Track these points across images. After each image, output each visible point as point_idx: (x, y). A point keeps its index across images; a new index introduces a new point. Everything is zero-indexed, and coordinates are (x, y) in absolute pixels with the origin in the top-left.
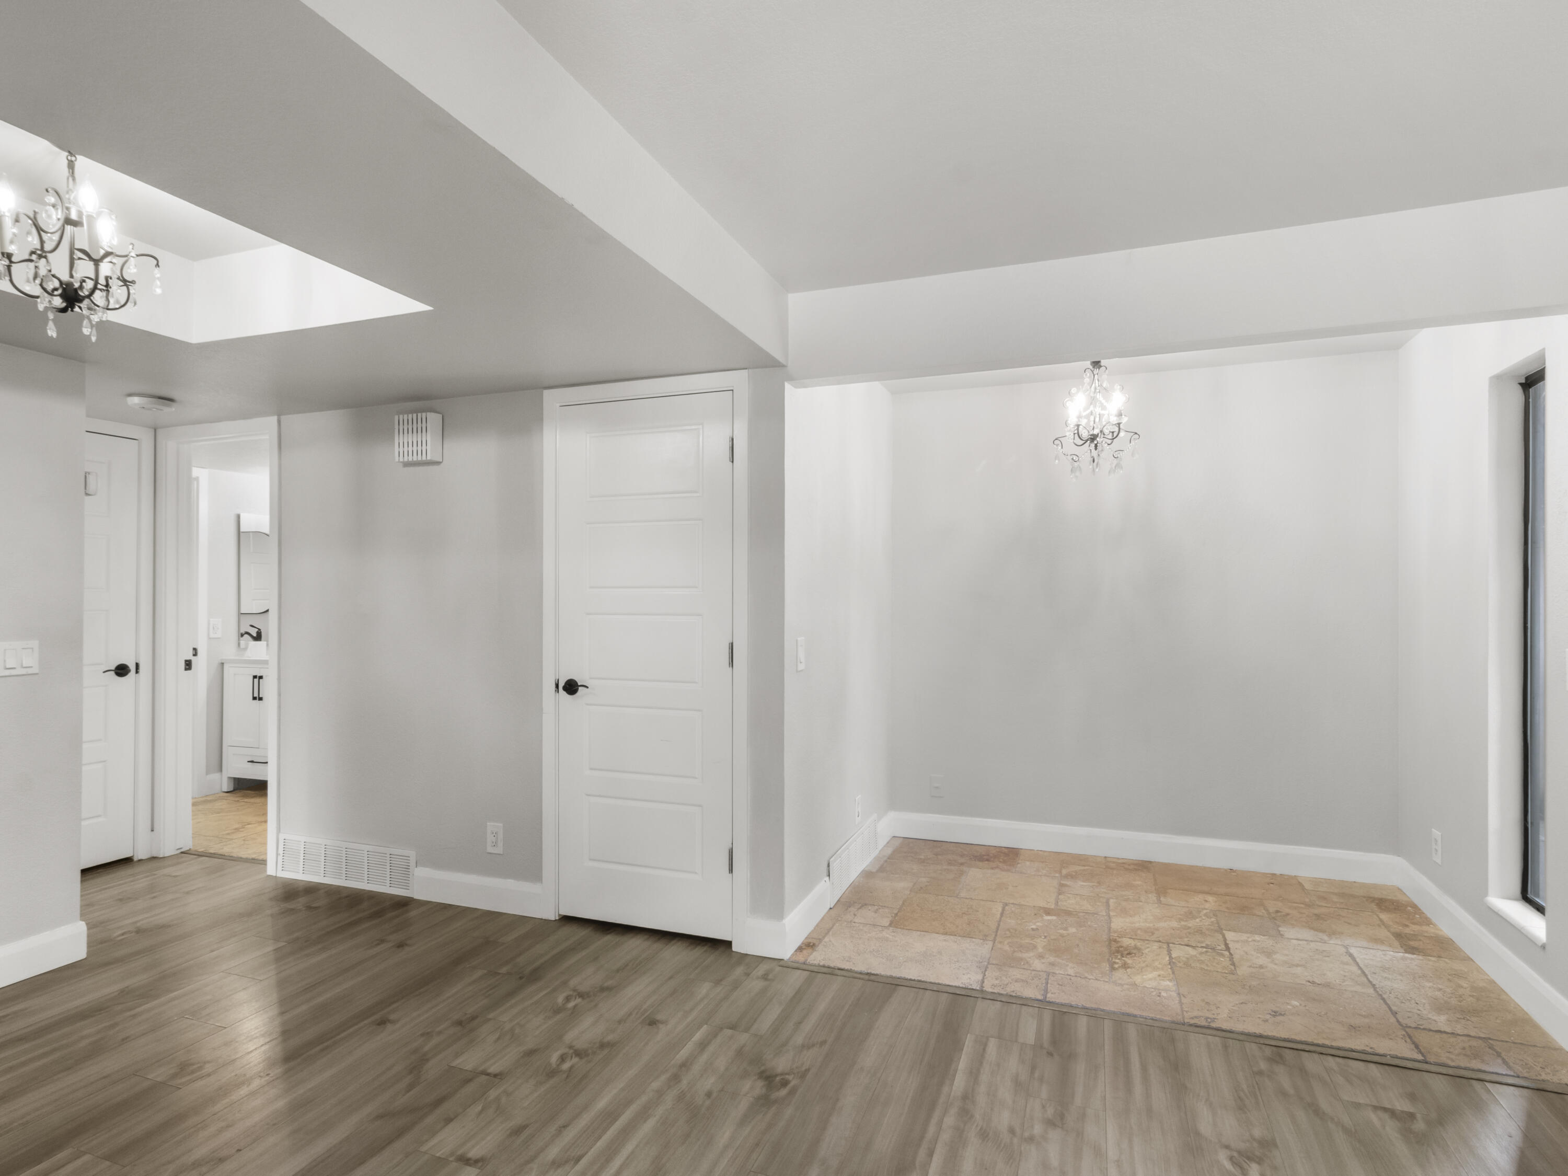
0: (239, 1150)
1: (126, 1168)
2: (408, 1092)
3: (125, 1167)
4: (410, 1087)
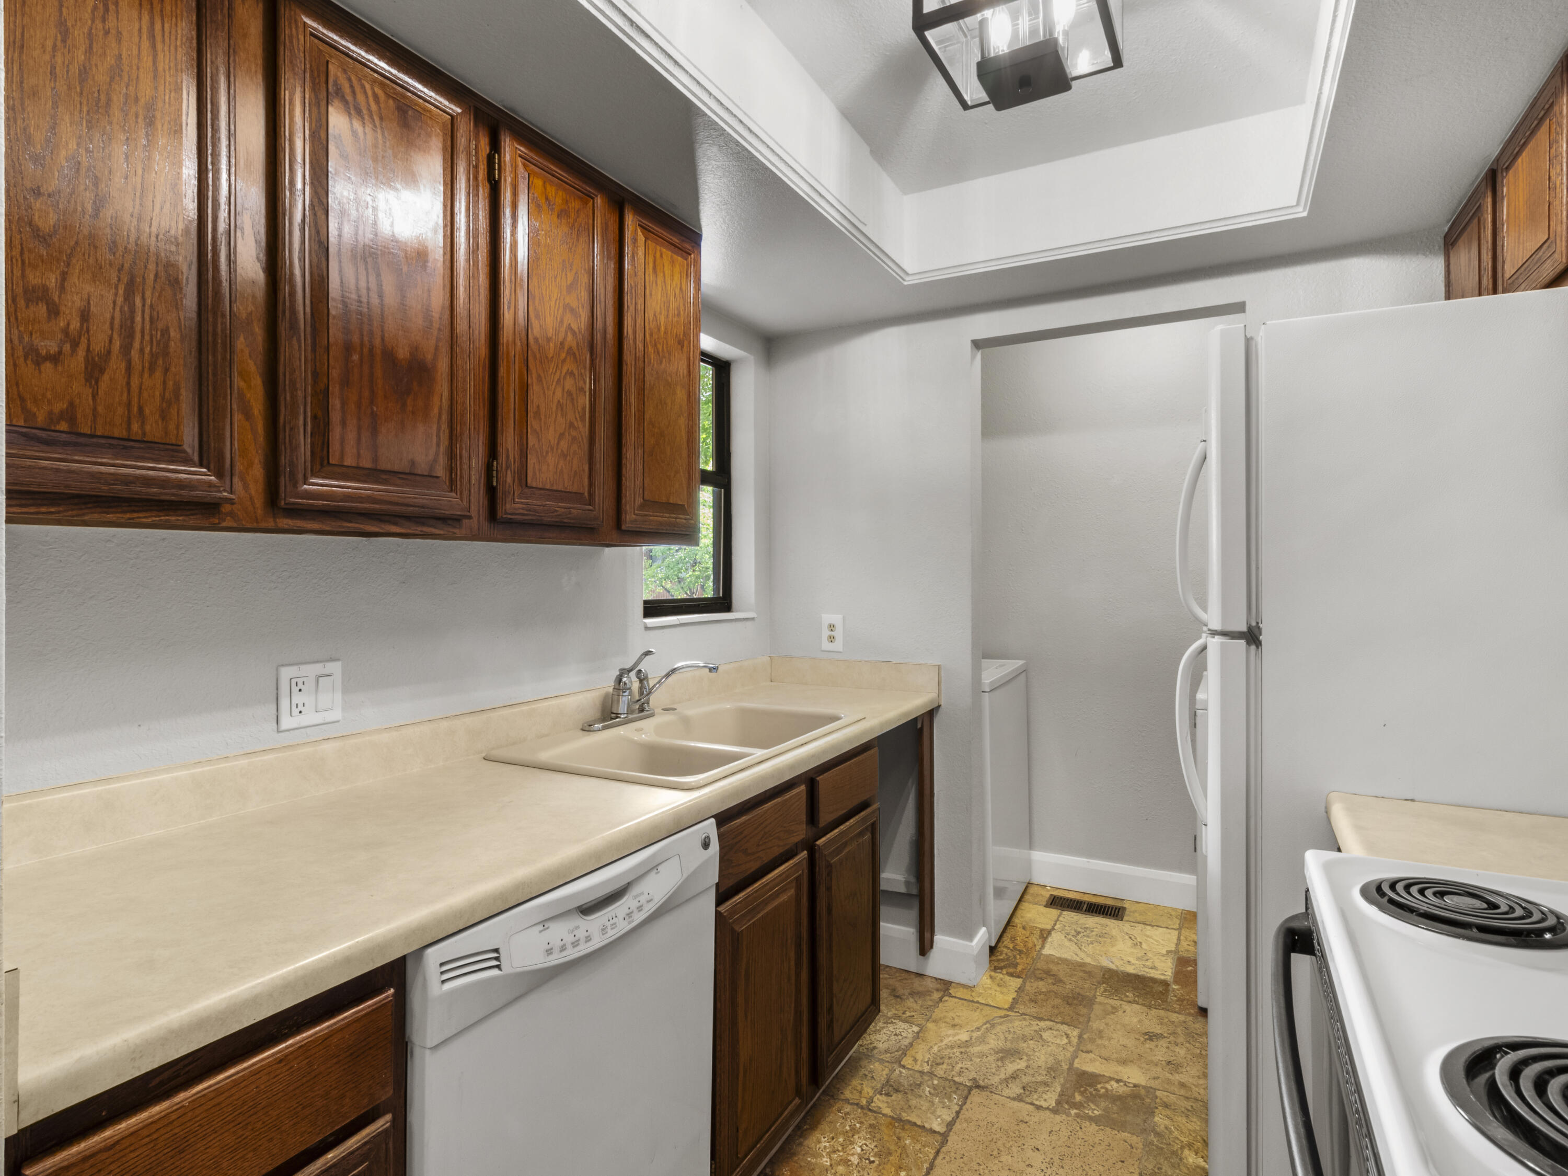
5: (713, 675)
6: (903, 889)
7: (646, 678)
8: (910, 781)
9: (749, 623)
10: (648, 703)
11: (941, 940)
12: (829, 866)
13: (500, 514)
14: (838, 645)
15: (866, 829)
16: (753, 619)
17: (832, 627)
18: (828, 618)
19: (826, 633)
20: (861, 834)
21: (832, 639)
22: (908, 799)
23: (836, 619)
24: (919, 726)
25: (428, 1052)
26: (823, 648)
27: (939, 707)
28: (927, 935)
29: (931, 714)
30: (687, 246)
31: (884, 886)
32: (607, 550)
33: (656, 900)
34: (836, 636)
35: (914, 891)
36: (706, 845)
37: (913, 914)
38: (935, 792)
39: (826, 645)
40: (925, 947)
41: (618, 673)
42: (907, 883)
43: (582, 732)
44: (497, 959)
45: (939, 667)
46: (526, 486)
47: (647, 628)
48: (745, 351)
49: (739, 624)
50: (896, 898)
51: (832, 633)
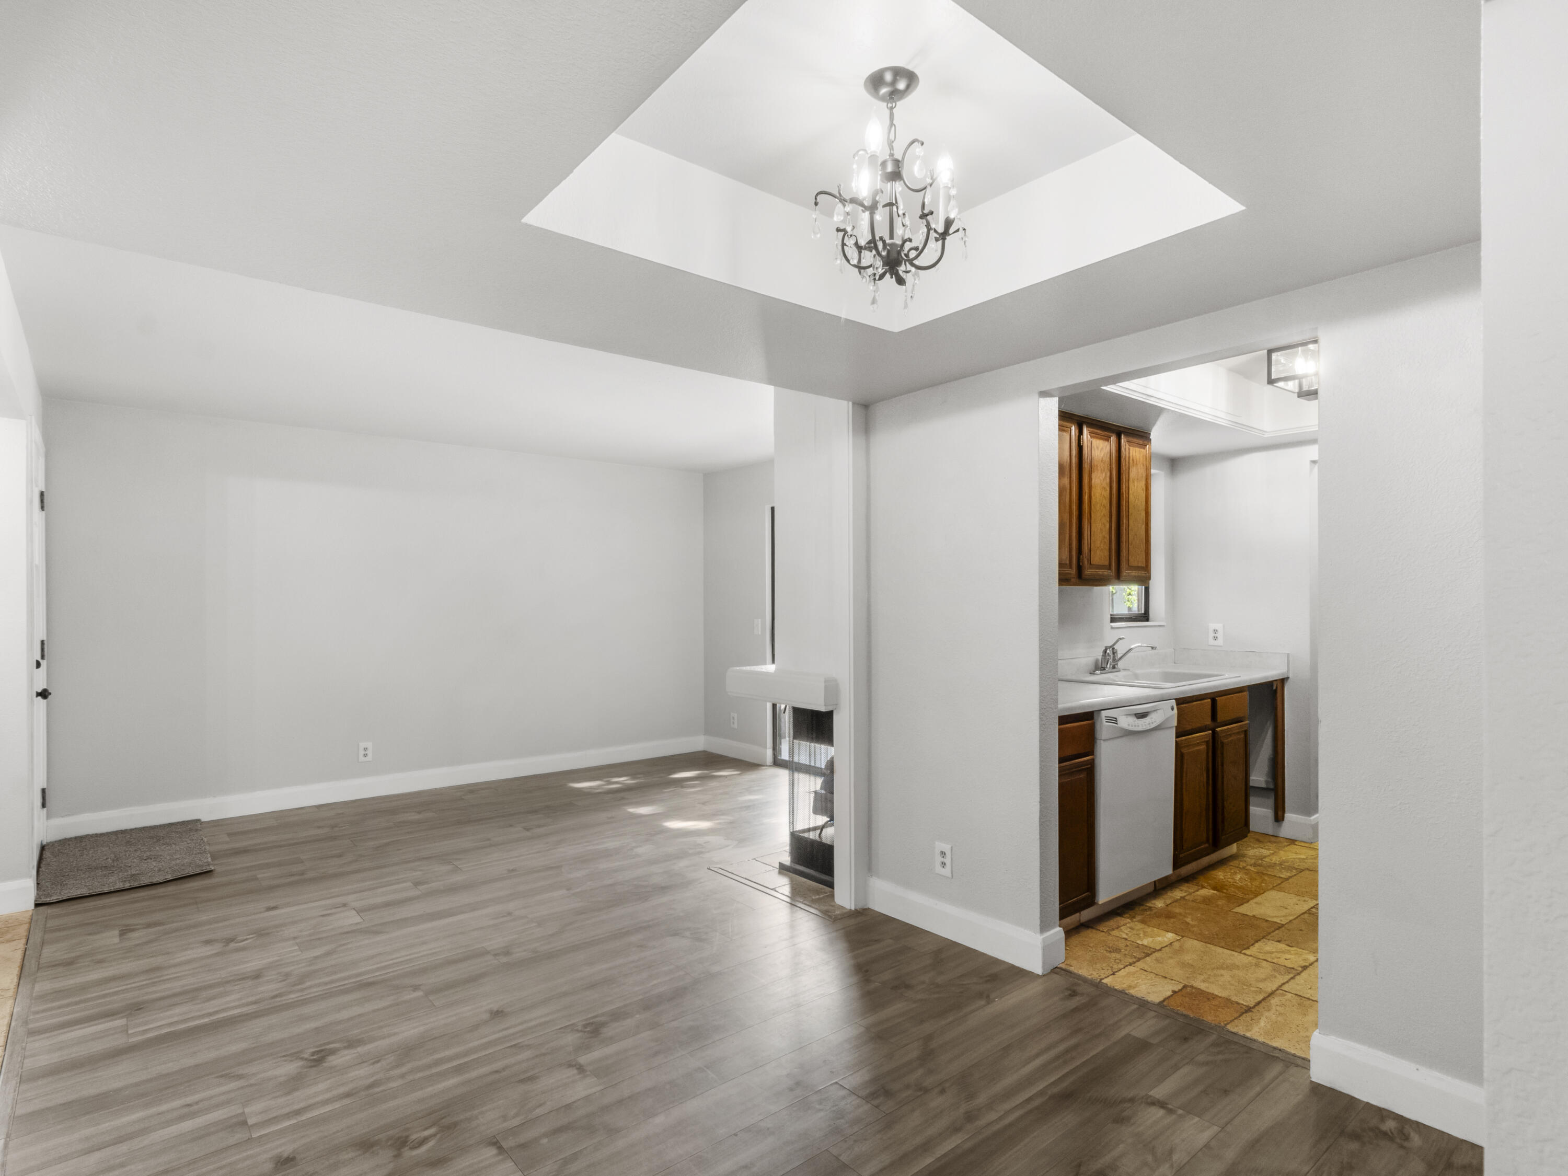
0: (736, 1135)
1: (825, 1149)
2: (581, 1151)
3: (827, 1150)
4: (574, 1157)
5: (1153, 651)
6: (1263, 785)
7: (1116, 652)
8: (1269, 722)
9: (1161, 628)
10: (1117, 665)
11: (1289, 816)
12: (1222, 743)
13: (1083, 576)
14: (1220, 642)
15: (1242, 731)
16: (1163, 626)
17: (1215, 631)
18: (1212, 626)
19: (1212, 635)
20: (1238, 733)
21: (1215, 638)
22: (1267, 733)
23: (1219, 626)
24: (1274, 688)
25: (1102, 741)
26: (1210, 644)
27: (1288, 678)
28: (1280, 813)
29: (1283, 681)
30: (1146, 442)
31: (1251, 784)
32: (1095, 588)
33: (1157, 722)
34: (1218, 637)
35: (1272, 786)
36: (1172, 709)
37: (1271, 801)
38: (1286, 728)
39: (1212, 642)
40: (1279, 817)
41: (1104, 648)
42: (1267, 782)
43: (1089, 675)
44: (1116, 721)
45: (1288, 654)
46: (1090, 564)
47: (1112, 628)
48: (1158, 470)
49: (1156, 629)
50: (1260, 791)
51: (1216, 635)
